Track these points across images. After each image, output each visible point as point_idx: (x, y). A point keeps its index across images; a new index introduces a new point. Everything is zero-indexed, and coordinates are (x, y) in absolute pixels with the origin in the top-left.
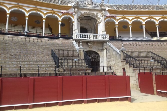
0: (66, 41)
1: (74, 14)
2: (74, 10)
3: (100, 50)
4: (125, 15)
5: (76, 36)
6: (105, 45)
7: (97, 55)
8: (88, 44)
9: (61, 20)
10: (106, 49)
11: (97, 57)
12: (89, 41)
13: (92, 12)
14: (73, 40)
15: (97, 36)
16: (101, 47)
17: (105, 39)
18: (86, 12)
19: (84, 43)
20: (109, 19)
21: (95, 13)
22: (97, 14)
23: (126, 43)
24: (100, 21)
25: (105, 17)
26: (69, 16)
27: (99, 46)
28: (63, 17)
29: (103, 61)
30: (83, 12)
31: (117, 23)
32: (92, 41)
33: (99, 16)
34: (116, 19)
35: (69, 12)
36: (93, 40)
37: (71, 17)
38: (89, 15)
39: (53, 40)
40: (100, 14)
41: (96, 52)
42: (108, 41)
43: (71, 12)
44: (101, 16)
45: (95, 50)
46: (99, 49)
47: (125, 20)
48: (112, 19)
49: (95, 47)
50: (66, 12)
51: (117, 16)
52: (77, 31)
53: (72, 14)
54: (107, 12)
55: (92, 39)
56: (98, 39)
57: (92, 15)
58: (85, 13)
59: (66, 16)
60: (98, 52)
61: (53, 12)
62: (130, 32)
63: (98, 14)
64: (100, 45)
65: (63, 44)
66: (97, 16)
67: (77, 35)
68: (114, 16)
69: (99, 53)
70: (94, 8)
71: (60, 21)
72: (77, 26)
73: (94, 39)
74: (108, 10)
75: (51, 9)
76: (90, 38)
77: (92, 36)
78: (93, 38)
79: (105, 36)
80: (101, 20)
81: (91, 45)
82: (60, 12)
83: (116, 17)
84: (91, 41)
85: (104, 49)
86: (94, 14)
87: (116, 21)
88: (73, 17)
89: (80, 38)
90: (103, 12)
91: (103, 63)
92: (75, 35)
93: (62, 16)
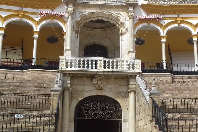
0: (44, 75)
1: (66, 15)
2: (66, 7)
3: (123, 95)
4: (182, 16)
5: (67, 63)
6: (131, 83)
7: (115, 105)
8: (94, 80)
9: (38, 30)
10: (135, 92)
11: (116, 111)
12: (96, 75)
13: (106, 12)
14: (58, 72)
15: (117, 62)
16: (125, 87)
17: (131, 69)
18: (94, 11)
19: (85, 79)
20: (145, 24)
21: (114, 13)
22: (117, 15)
23: (182, 78)
24: (124, 30)
25: (136, 22)
26: (55, 21)
27: (120, 86)
28: (43, 23)
29: (127, 119)
30: (87, 12)
31: (163, 33)
32: (101, 75)
33: (122, 20)
34: (160, 25)
35: (55, 13)
36: (104, 72)
37: (61, 24)
38: (100, 18)
39: (15, 73)
40: (123, 15)
41: (113, 98)
42: (139, 73)
43: (59, 13)
44: (127, 18)
45: (110, 95)
46: (119, 93)
47: (183, 25)
48: (152, 25)
49: (112, 86)
50: (48, 13)
51: (163, 19)
52: (71, 52)
53: (62, 16)
54: (141, 9)
55: (100, 69)
56: (119, 70)
57: (107, 18)
58: (90, 14)
59: (49, 21)
60: (116, 99)
61: (20, 14)
62: (194, 54)
63: (119, 15)
64: (123, 82)
65: (34, 80)
66: (118, 19)
67: (69, 62)
68: (155, 18)
69: (119, 100)
70: (111, 3)
71: (36, 32)
72: (71, 41)
73: (107, 69)
74: (143, 6)
75: (17, 8)
76: (96, 67)
77: (102, 62)
78: (105, 68)
79: (131, 64)
80: (126, 27)
81: (99, 82)
82: (36, 14)
83: (160, 19)
84: (99, 75)
85: (130, 92)
86: (110, 15)
87: (161, 28)
88: (64, 22)
89: (79, 67)
90: (131, 9)
91: (127, 124)
92: (64, 61)
93: (40, 21)
